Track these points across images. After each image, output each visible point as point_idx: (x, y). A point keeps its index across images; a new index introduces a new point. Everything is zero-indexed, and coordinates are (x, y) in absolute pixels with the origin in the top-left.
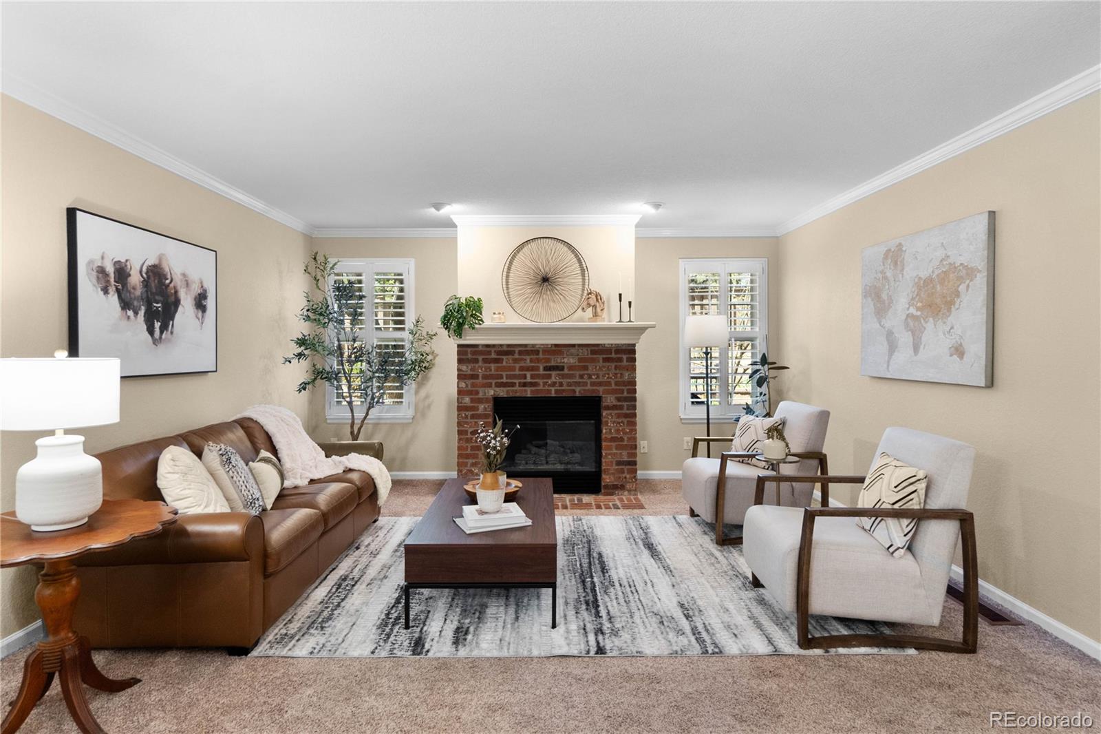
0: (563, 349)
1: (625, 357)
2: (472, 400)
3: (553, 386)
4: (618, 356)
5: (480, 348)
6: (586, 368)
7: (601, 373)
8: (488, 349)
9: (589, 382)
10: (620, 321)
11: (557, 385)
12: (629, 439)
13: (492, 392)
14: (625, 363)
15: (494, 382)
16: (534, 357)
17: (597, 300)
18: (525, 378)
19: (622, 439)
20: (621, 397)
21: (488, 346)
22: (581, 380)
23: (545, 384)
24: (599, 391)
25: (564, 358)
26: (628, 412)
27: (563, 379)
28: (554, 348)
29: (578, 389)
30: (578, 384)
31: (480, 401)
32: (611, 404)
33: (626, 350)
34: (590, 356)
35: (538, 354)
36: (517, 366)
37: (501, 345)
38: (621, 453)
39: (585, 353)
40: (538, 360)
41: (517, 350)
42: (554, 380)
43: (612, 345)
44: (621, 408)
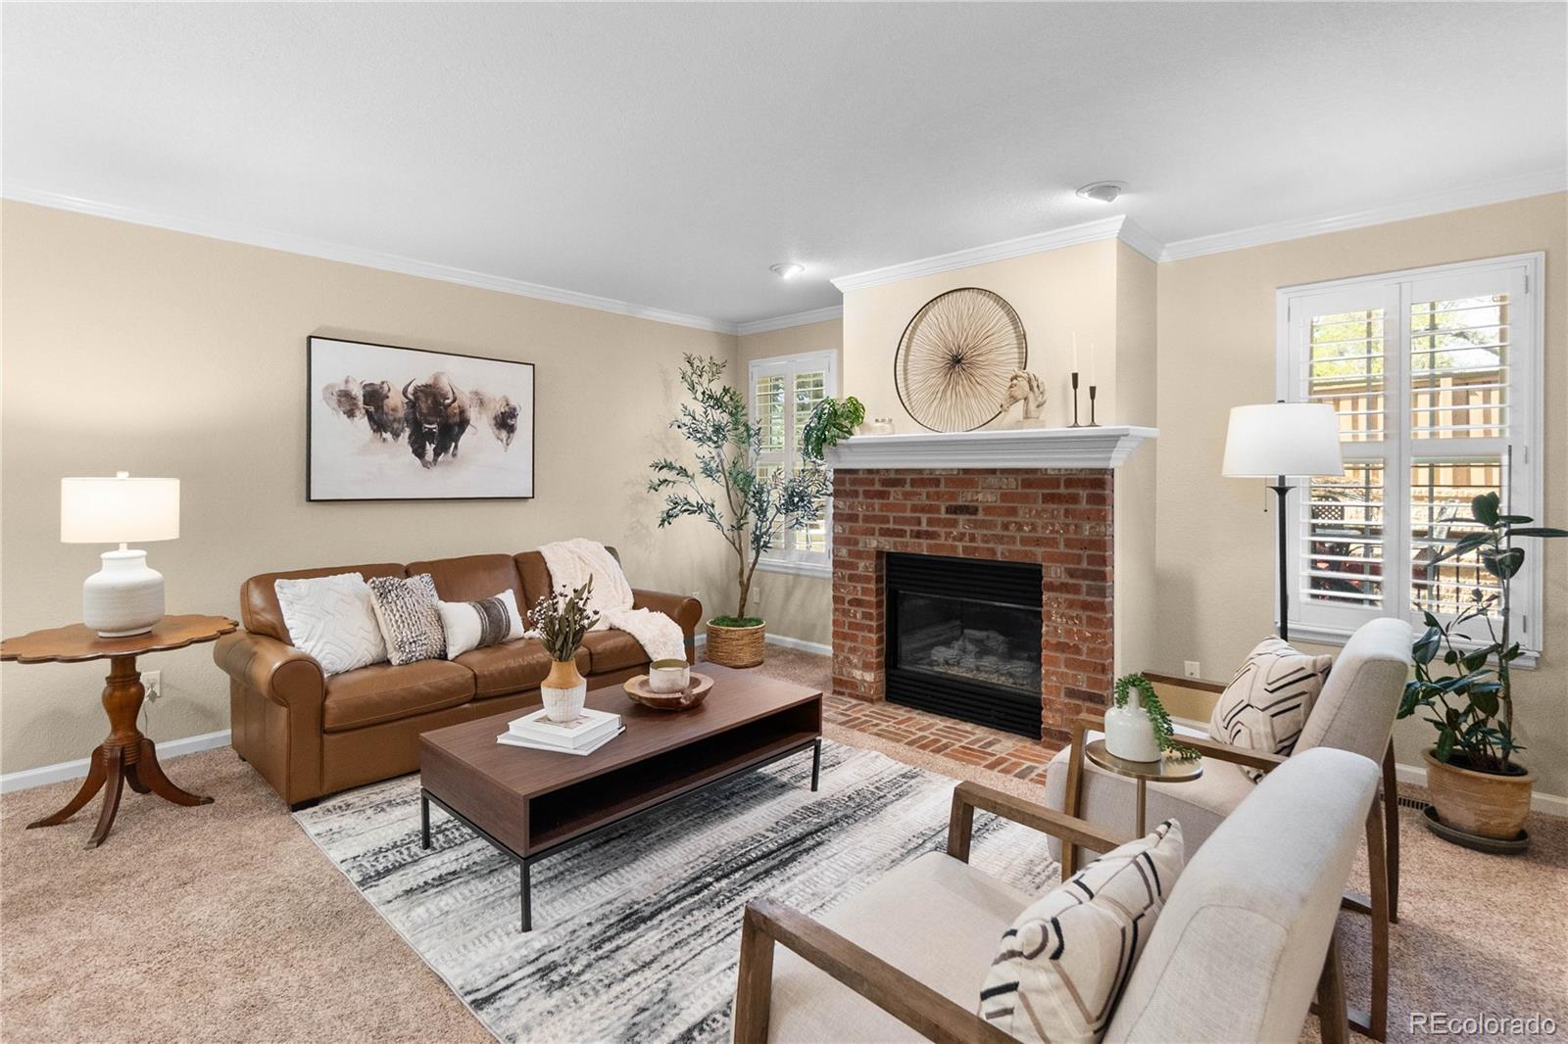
0: (976, 477)
1: (1083, 493)
2: (850, 553)
3: (961, 540)
4: (1071, 491)
5: (861, 475)
6: (1013, 512)
7: (1039, 522)
8: (871, 476)
9: (1018, 536)
10: (1076, 425)
11: (967, 538)
12: (1091, 651)
13: (874, 544)
14: (1084, 505)
15: (877, 527)
16: (932, 490)
17: (1031, 389)
18: (919, 523)
19: (1077, 650)
20: (1077, 570)
21: (870, 471)
22: (1006, 533)
23: (948, 535)
24: (1034, 554)
25: (977, 493)
26: (1090, 599)
27: (975, 528)
28: (961, 475)
29: (1000, 548)
30: (1000, 539)
31: (859, 555)
32: (1057, 582)
33: (1084, 480)
34: (1020, 490)
35: (938, 485)
36: (909, 503)
37: (887, 470)
38: (1075, 676)
39: (1012, 483)
40: (938, 496)
41: (908, 478)
42: (963, 531)
43: (1060, 470)
44: (1076, 589)
